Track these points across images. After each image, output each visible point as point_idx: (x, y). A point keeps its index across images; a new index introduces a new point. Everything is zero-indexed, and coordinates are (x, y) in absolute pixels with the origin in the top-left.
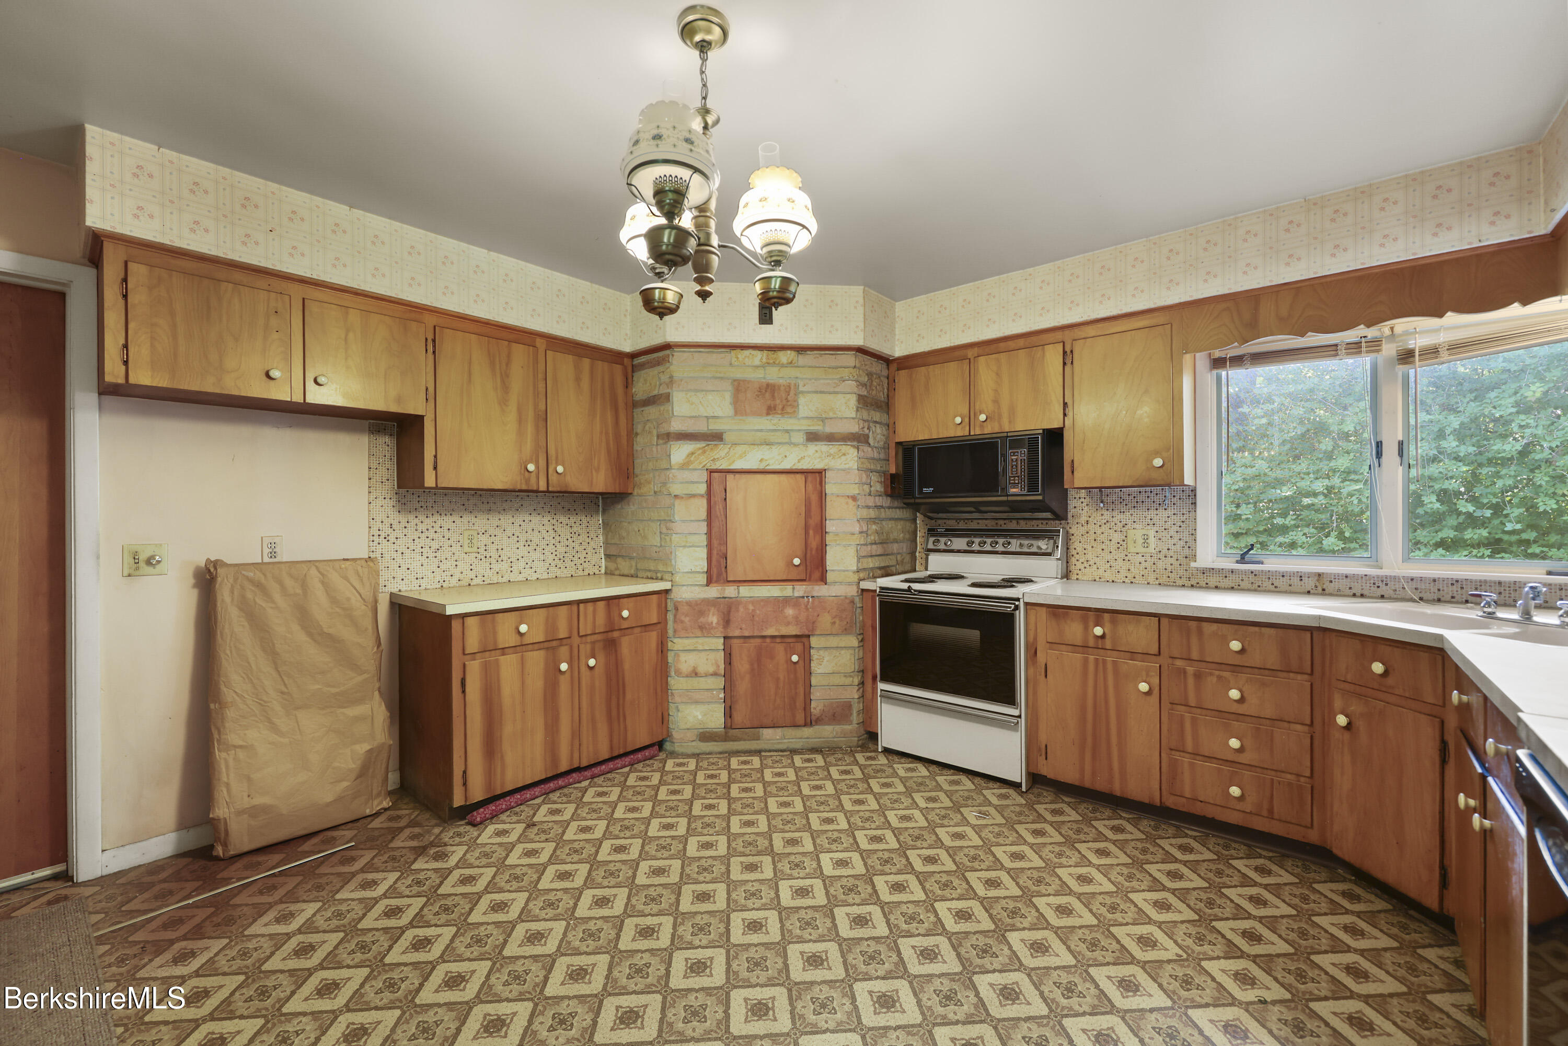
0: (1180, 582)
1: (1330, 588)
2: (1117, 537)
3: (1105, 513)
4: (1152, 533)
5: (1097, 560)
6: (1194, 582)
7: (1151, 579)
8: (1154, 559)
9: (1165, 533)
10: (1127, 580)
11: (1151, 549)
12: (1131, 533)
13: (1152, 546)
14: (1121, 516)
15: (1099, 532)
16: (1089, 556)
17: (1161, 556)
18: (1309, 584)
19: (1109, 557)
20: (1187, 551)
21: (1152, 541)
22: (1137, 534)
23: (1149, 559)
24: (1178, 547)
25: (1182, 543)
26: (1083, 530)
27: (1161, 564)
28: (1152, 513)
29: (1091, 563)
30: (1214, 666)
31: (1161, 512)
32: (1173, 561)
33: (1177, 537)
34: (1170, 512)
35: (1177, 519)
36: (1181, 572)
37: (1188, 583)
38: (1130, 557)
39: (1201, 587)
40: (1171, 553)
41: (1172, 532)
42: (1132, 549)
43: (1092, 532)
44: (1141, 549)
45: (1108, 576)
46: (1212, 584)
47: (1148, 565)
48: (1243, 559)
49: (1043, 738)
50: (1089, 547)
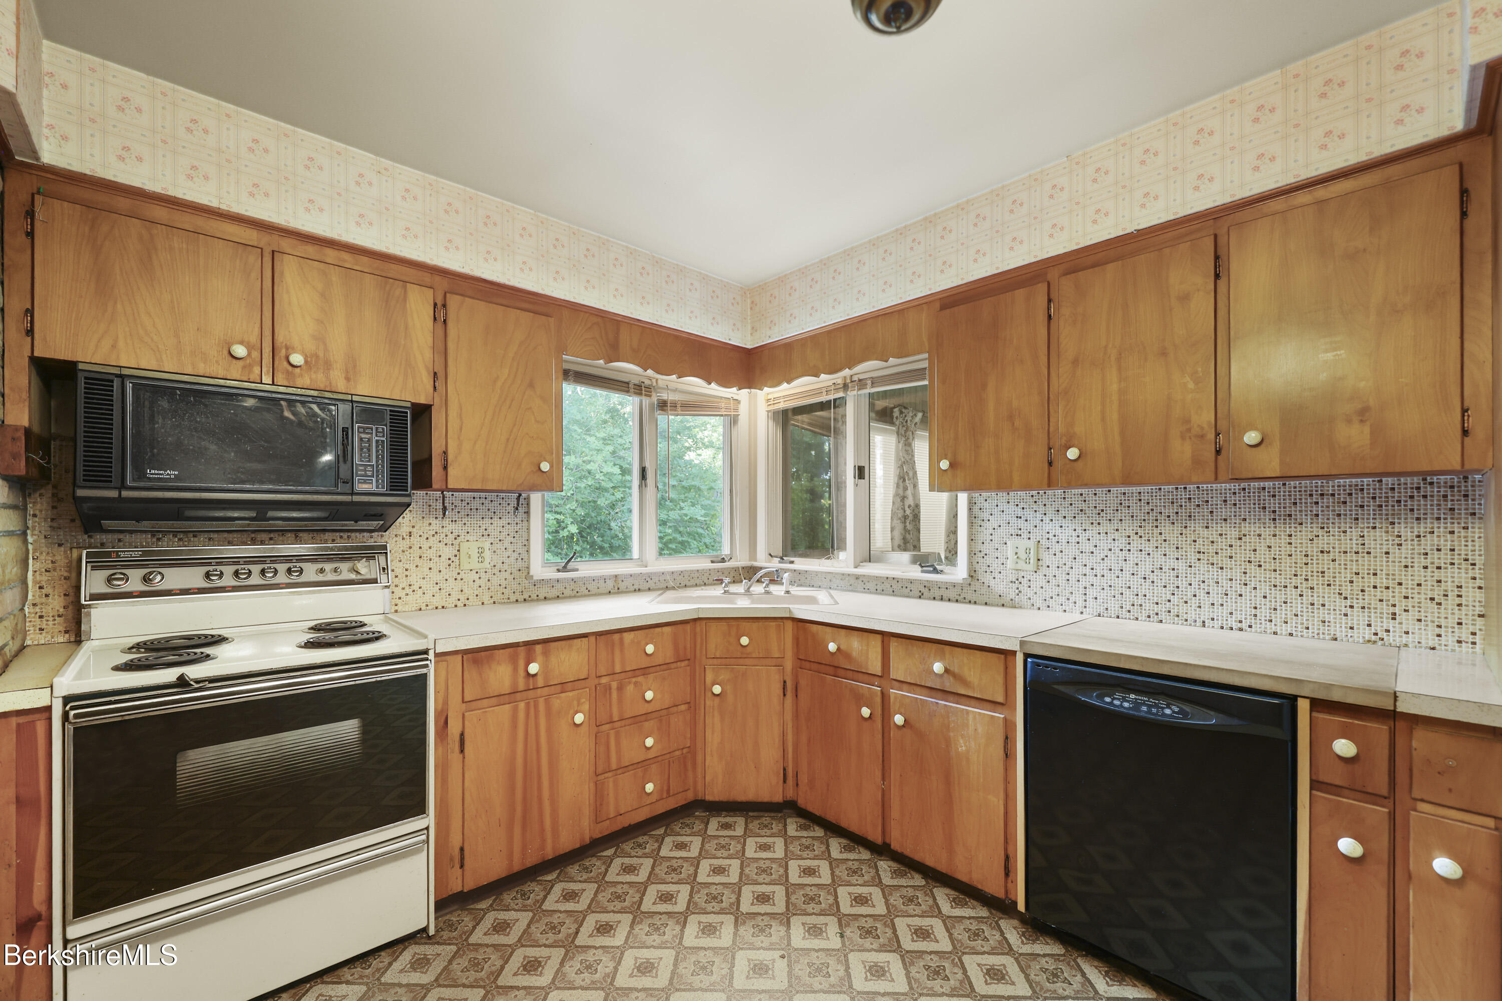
0: (513, 598)
1: (622, 586)
2: (448, 552)
3: (434, 522)
4: (487, 545)
5: (423, 583)
6: (526, 596)
7: (486, 599)
8: (488, 576)
9: (499, 545)
10: (459, 604)
11: (486, 565)
12: (464, 547)
13: (487, 560)
14: (452, 526)
15: (425, 546)
16: (413, 579)
17: (496, 571)
18: (610, 584)
19: (439, 578)
20: (520, 564)
21: (487, 554)
22: (470, 547)
23: (483, 575)
24: (512, 559)
25: (515, 555)
26: (404, 544)
27: (495, 581)
28: (487, 521)
29: (415, 587)
30: (630, 674)
31: (496, 521)
32: (507, 575)
33: (511, 548)
34: (504, 522)
35: (511, 529)
36: (515, 586)
37: (521, 598)
38: (462, 575)
39: (532, 600)
40: (506, 567)
41: (506, 543)
42: (465, 566)
43: (416, 548)
44: (476, 565)
45: (437, 601)
46: (541, 596)
47: (482, 582)
48: (565, 569)
49: (456, 840)
50: (412, 567)
